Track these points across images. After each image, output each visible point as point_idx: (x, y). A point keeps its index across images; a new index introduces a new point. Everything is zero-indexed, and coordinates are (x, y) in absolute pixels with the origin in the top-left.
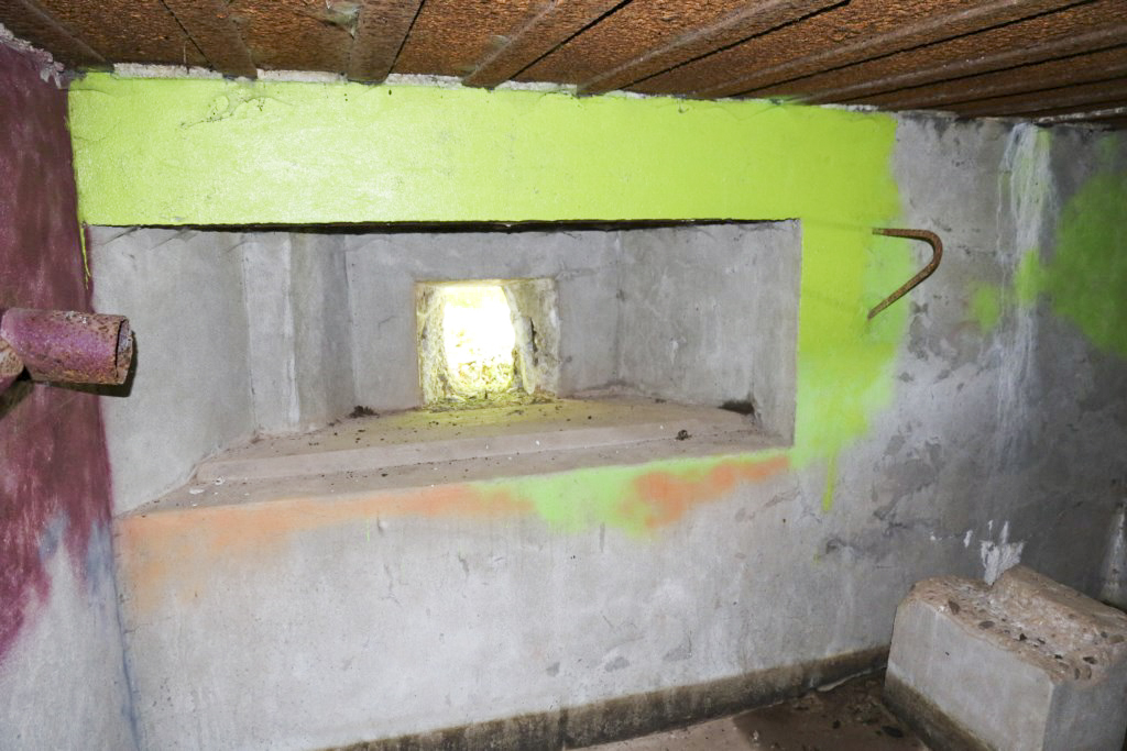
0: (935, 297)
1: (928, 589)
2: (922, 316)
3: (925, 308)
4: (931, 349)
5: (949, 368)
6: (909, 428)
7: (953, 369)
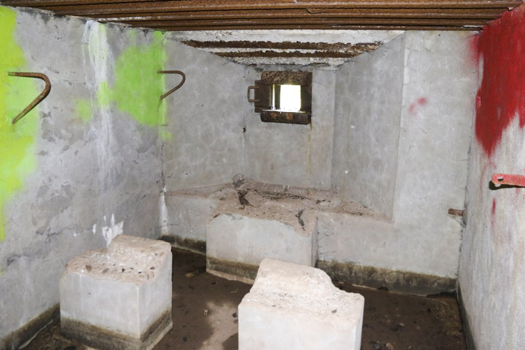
0: (54, 108)
1: (75, 263)
2: (48, 119)
3: (49, 114)
4: (56, 135)
5: (69, 144)
6: (50, 180)
7: (70, 144)
